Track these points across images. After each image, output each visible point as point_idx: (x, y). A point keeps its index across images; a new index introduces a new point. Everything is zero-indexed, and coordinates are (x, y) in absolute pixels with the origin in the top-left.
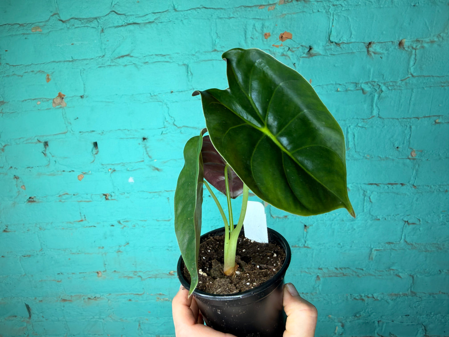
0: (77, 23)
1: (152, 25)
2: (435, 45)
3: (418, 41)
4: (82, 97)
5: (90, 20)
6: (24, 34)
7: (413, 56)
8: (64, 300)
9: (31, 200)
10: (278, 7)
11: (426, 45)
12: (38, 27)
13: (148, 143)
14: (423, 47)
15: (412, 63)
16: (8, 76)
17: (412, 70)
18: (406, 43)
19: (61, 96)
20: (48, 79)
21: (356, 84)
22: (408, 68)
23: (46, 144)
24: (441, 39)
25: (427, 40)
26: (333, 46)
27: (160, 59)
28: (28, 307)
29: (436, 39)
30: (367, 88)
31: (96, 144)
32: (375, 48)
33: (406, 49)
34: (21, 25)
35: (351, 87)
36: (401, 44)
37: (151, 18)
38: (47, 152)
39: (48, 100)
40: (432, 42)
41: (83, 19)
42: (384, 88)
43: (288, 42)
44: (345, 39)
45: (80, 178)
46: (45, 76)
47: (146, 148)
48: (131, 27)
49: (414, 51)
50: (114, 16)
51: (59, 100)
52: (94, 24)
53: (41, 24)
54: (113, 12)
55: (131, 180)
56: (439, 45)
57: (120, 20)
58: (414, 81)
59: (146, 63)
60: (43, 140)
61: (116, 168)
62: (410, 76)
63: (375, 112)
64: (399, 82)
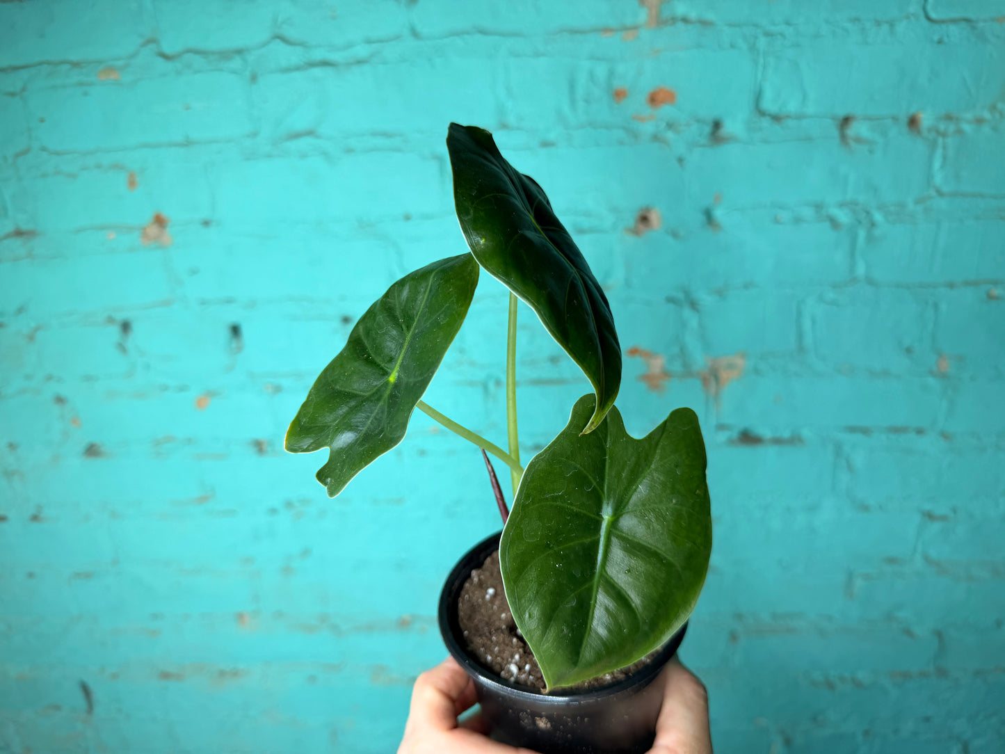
0: (198, 61)
1: (366, 67)
2: (986, 129)
3: (948, 118)
4: (206, 223)
5: (226, 55)
6: (81, 84)
7: (939, 152)
8: (165, 676)
9: (92, 451)
10: (645, 34)
11: (967, 127)
12: (111, 69)
14: (959, 132)
15: (937, 164)
16: (44, 176)
17: (938, 179)
18: (926, 120)
19: (160, 221)
20: (132, 183)
21: (818, 207)
22: (929, 177)
23: (126, 327)
24: (997, 115)
25: (969, 116)
26: (765, 123)
27: (380, 141)
28: (86, 690)
29: (987, 115)
30: (843, 216)
31: (235, 330)
32: (859, 129)
33: (925, 133)
34: (76, 65)
35: (807, 212)
36: (913, 122)
37: (362, 51)
38: (130, 344)
39: (130, 229)
40: (979, 121)
41: (212, 53)
42: (878, 217)
43: (666, 111)
44: (792, 107)
45: (200, 403)
46: (122, 178)
48: (317, 72)
49: (940, 140)
50: (279, 46)
51: (154, 230)
52: (236, 63)
53: (120, 63)
54: (278, 41)
56: (995, 129)
57: (293, 56)
58: (942, 204)
59: (349, 151)
60: (120, 316)
61: (285, 383)
62: (933, 193)
63: (861, 270)
64: (911, 206)
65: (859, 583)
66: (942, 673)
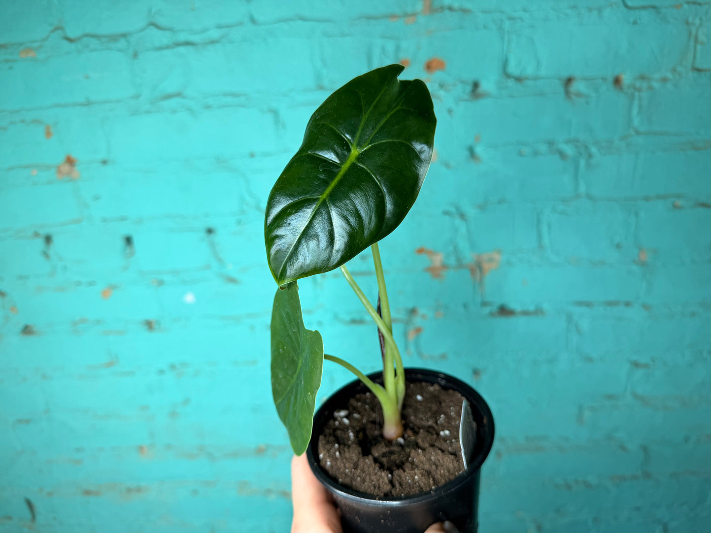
0: (94, 43)
1: (218, 46)
2: (669, 86)
3: (642, 78)
4: (105, 162)
5: (114, 38)
6: (7, 61)
7: (636, 102)
8: (87, 493)
9: (27, 330)
10: (422, 19)
11: (656, 85)
12: (29, 50)
13: (217, 238)
14: (650, 88)
15: (635, 111)
17: (636, 122)
18: (626, 79)
19: (70, 161)
20: (48, 134)
21: (551, 143)
22: (629, 121)
23: (48, 239)
24: (677, 76)
25: (657, 76)
26: (511, 83)
27: (230, 100)
28: (30, 505)
29: (669, 75)
30: (569, 150)
31: (129, 240)
32: (578, 86)
33: (626, 89)
34: (3, 47)
35: (543, 148)
36: (617, 81)
37: (214, 34)
38: (51, 252)
39: (48, 167)
40: (664, 80)
41: (104, 36)
42: (594, 150)
43: (439, 75)
44: (530, 71)
45: (105, 294)
46: (41, 130)
47: (213, 245)
48: (182, 50)
49: (637, 94)
50: (153, 31)
51: (66, 168)
52: (122, 43)
53: (35, 45)
54: (152, 27)
55: (189, 298)
56: (675, 85)
57: (164, 38)
58: (640, 140)
59: (208, 107)
60: (43, 232)
61: (166, 278)
62: (632, 133)
63: (582, 189)
64: (617, 142)
65: (587, 414)
66: (647, 475)
